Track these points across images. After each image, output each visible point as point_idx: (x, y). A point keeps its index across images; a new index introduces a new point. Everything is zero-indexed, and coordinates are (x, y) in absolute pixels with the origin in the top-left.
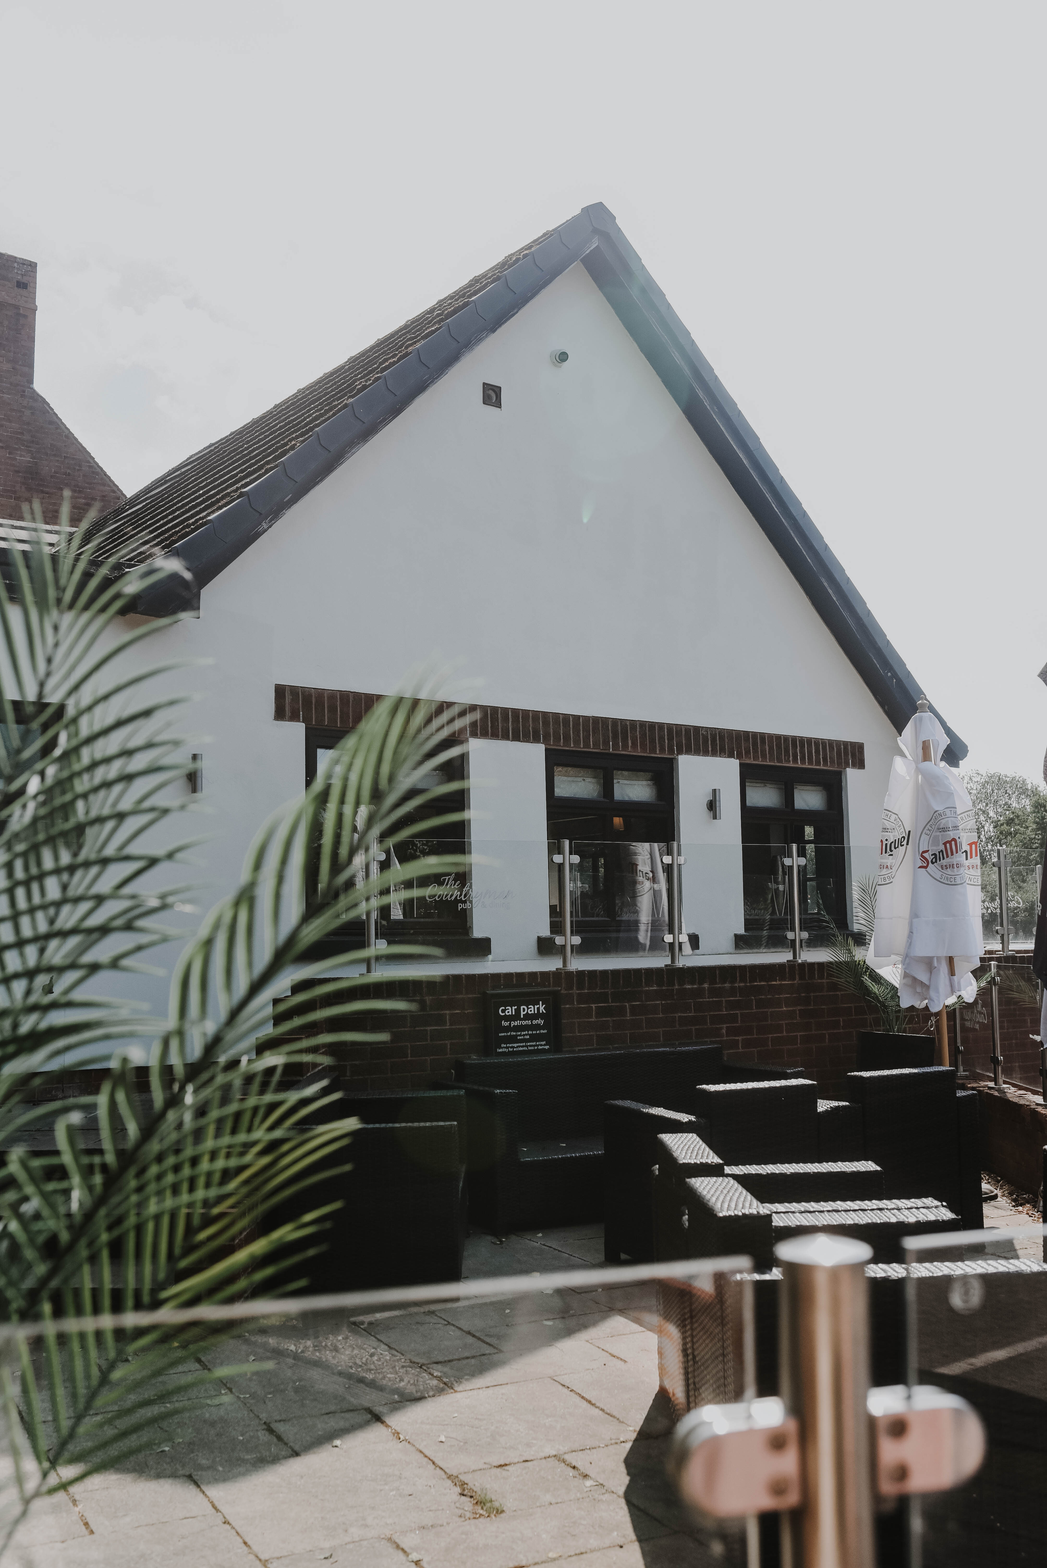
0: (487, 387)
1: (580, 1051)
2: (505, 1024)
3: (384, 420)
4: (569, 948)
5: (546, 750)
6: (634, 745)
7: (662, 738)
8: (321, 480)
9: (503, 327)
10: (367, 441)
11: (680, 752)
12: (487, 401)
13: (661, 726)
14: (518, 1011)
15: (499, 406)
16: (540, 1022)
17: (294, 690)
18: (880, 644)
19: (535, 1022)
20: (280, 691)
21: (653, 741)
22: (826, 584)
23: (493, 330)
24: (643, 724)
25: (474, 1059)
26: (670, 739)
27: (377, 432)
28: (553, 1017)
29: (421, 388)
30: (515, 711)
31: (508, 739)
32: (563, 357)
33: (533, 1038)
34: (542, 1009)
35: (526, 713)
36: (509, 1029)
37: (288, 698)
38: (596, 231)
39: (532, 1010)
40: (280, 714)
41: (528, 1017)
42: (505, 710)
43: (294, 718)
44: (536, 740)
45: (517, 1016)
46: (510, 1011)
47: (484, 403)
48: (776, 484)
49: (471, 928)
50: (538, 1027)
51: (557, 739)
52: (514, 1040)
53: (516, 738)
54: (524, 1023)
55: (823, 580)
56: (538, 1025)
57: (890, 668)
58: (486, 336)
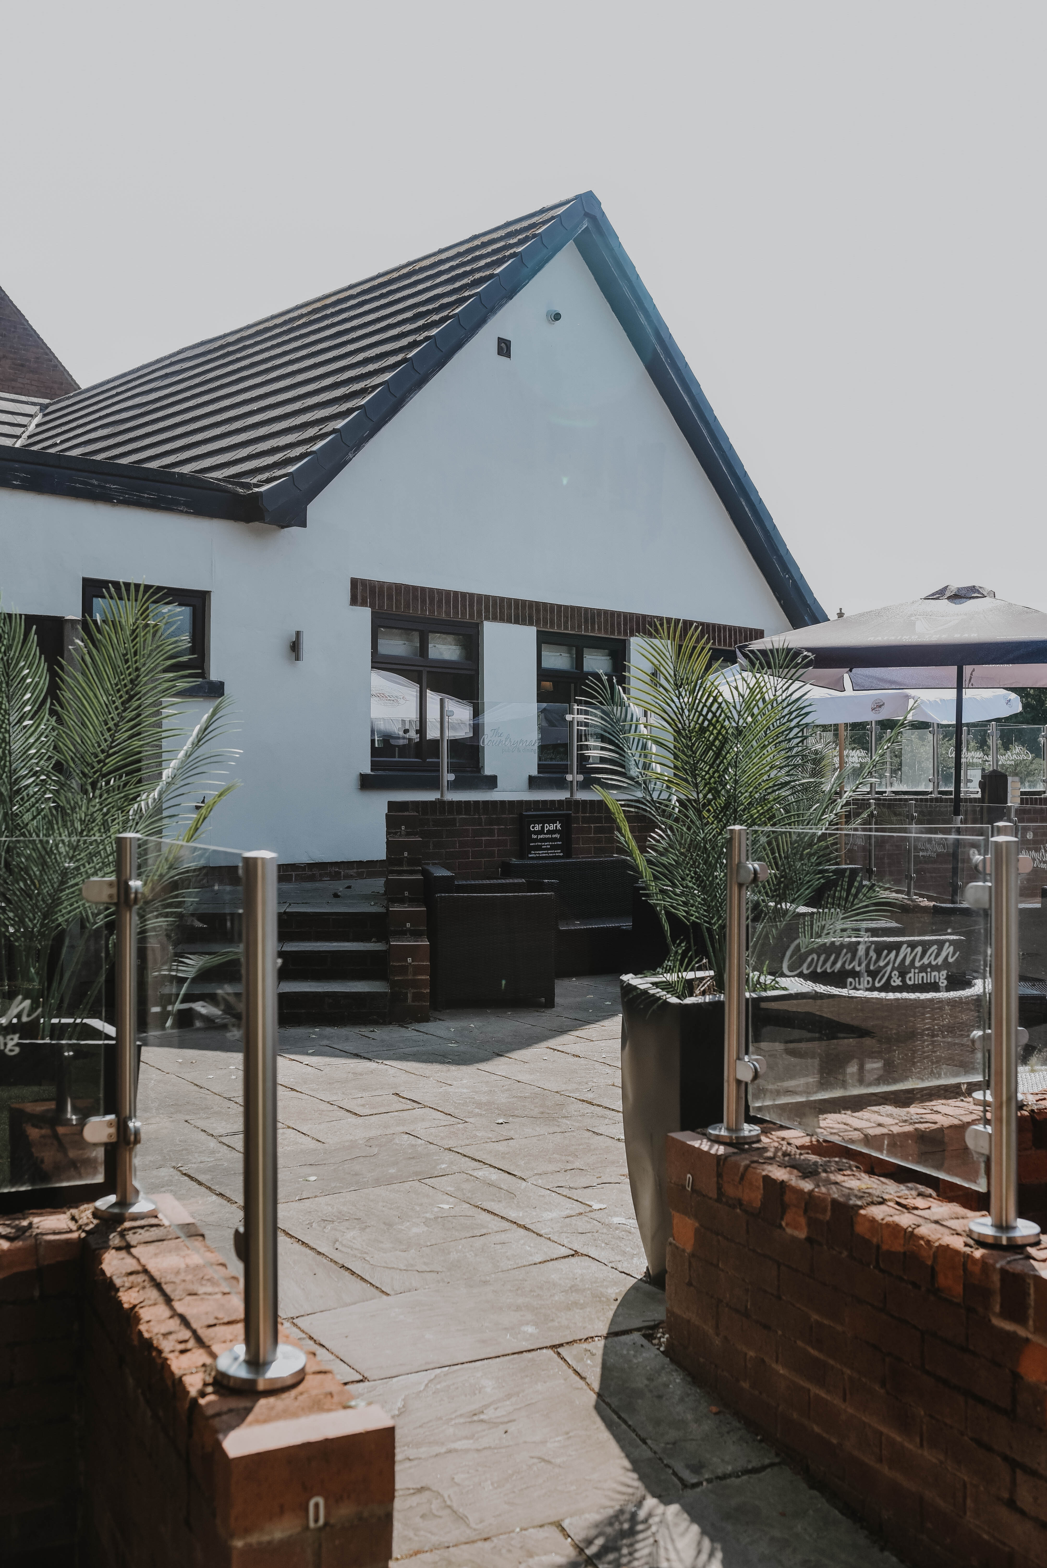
0: (501, 340)
1: (583, 858)
2: (534, 837)
3: (433, 371)
4: (575, 783)
5: (538, 631)
6: (599, 629)
7: (619, 624)
8: (389, 420)
9: (518, 294)
10: (421, 388)
11: (632, 635)
12: (500, 352)
13: (619, 614)
14: (543, 828)
15: (509, 356)
16: (557, 836)
17: (363, 582)
18: (782, 552)
19: (554, 836)
20: (354, 583)
21: (612, 625)
22: (744, 503)
23: (511, 297)
24: (606, 612)
25: (514, 861)
26: (625, 624)
27: (428, 381)
28: (566, 833)
29: (459, 345)
30: (517, 601)
31: (511, 622)
32: (557, 317)
33: (553, 847)
34: (559, 826)
35: (524, 602)
36: (536, 840)
37: (360, 587)
38: (587, 215)
39: (552, 827)
40: (354, 601)
41: (549, 832)
42: (509, 600)
43: (364, 604)
44: (531, 624)
45: (541, 832)
46: (538, 827)
47: (499, 354)
48: (711, 421)
49: (483, 767)
50: (555, 840)
51: (545, 624)
52: (539, 848)
53: (517, 622)
54: (547, 836)
55: (742, 500)
56: (556, 838)
57: (788, 572)
58: (506, 303)
